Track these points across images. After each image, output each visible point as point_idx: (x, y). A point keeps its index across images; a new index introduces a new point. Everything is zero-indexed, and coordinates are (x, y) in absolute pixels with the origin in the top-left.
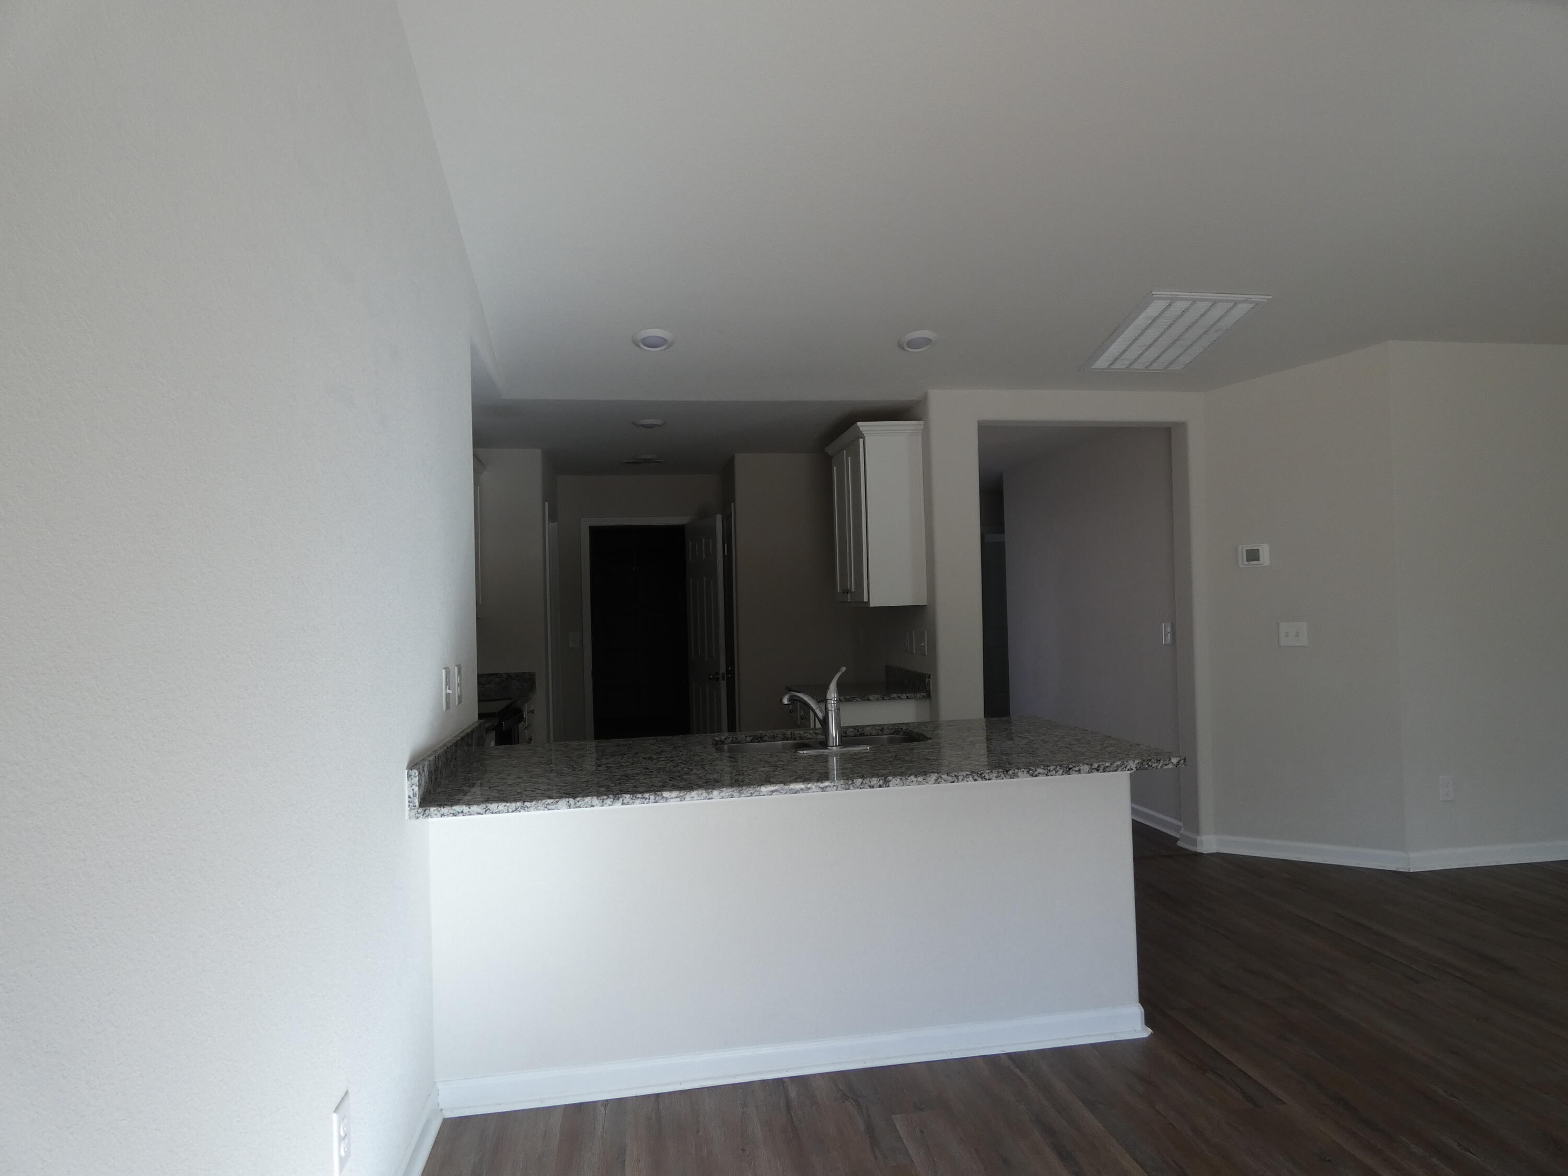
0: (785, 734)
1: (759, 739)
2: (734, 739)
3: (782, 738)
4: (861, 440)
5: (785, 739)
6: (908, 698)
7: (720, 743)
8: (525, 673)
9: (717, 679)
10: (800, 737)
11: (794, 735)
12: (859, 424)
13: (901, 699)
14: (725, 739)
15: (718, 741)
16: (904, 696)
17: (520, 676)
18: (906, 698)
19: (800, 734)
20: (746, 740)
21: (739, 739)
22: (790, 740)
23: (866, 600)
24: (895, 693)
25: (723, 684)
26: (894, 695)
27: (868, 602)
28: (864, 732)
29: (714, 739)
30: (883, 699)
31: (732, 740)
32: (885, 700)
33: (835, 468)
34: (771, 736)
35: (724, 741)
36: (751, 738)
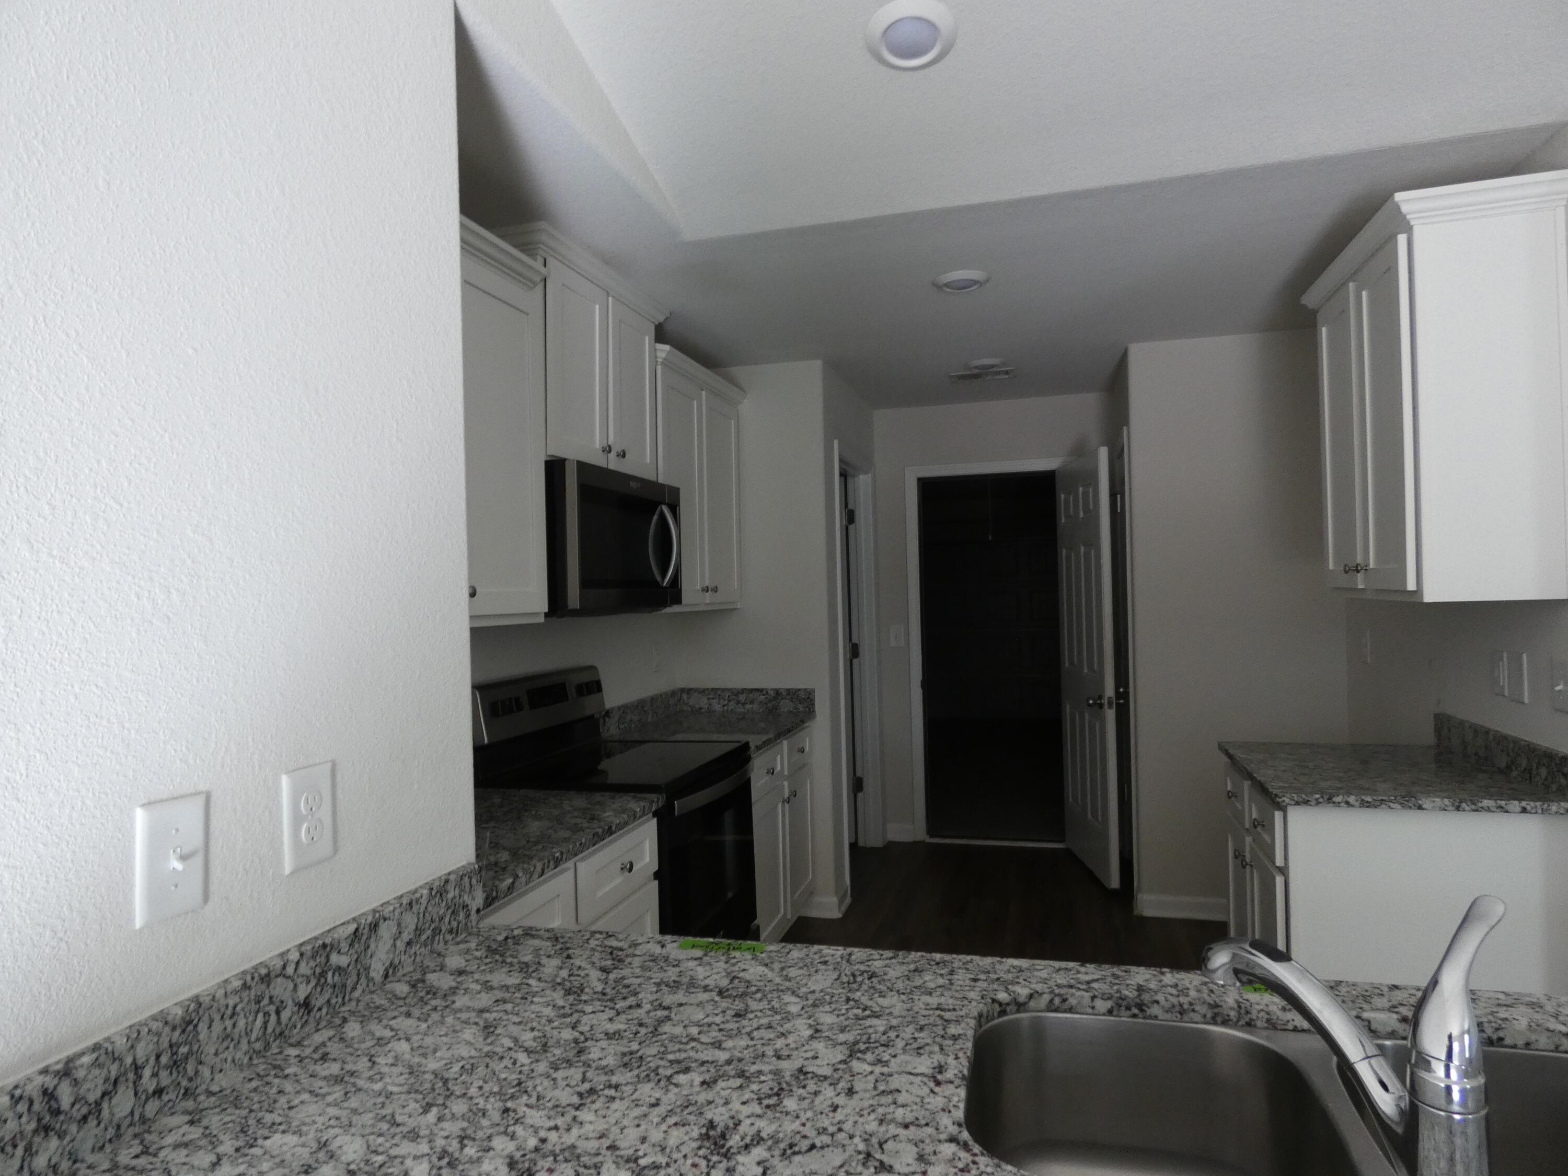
0: (1217, 1006)
1: (1135, 1011)
2: (1057, 1001)
3: (1209, 1015)
4: (1402, 239)
5: (1219, 1019)
6: (1524, 810)
7: (1013, 1008)
8: (800, 690)
9: (1101, 706)
10: (1268, 1021)
11: (1247, 1012)
12: (1399, 196)
13: (1507, 812)
14: (1031, 996)
15: (1008, 1004)
16: (1515, 805)
17: (793, 694)
18: (1519, 809)
19: (1268, 1013)
20: (1093, 1008)
21: (1073, 1001)
22: (1235, 1026)
23: (1411, 586)
24: (1490, 797)
25: (1110, 715)
26: (1486, 803)
27: (1419, 592)
28: (1501, 1034)
29: (994, 1001)
30: (1458, 808)
31: (1051, 1001)
32: (1464, 810)
33: (1324, 330)
34: (1173, 1006)
35: (1025, 1004)
36: (1109, 1004)
